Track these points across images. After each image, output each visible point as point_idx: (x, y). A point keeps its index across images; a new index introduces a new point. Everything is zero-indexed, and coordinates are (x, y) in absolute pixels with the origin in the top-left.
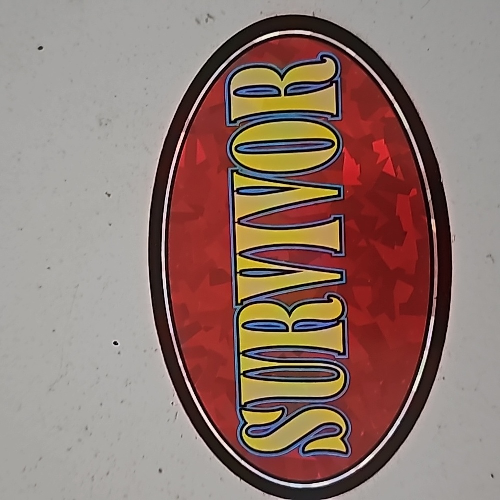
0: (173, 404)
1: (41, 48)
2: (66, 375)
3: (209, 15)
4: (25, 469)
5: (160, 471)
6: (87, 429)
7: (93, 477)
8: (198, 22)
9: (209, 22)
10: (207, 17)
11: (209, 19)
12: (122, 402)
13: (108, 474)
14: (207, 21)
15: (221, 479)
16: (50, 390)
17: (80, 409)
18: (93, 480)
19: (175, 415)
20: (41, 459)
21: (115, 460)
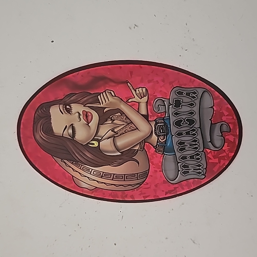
0: (121, 212)
1: (53, 42)
2: (68, 199)
3: (135, 25)
4: (48, 245)
5: (115, 244)
6: (78, 225)
7: (82, 248)
8: (130, 28)
9: (135, 28)
10: (134, 25)
11: (135, 27)
12: (96, 212)
13: (89, 246)
14: (134, 28)
15: (145, 247)
16: (60, 207)
17: (75, 215)
18: (82, 250)
19: (122, 217)
20: (56, 240)
21: (93, 240)
